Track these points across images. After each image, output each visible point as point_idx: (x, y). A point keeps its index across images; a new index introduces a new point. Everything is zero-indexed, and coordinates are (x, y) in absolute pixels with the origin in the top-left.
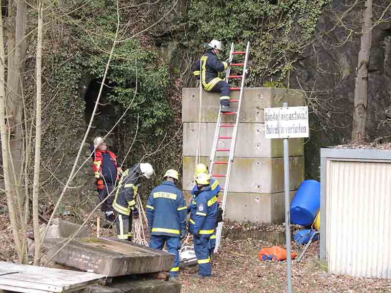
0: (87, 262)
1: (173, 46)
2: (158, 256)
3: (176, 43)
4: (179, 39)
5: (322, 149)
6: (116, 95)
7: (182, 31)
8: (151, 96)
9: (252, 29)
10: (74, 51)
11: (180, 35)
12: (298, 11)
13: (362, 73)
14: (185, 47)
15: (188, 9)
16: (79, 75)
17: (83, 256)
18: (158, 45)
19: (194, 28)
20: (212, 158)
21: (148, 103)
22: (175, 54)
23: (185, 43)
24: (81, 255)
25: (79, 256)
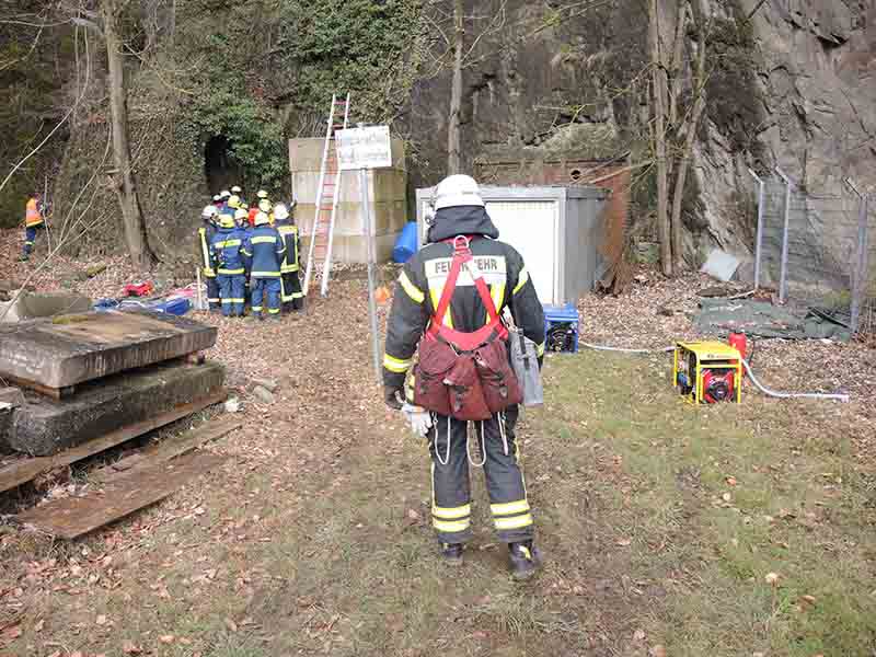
0: (23, 365)
1: (289, 107)
2: (181, 336)
3: (292, 104)
4: (294, 102)
5: (418, 190)
6: (234, 151)
7: (296, 94)
8: (268, 152)
9: (356, 89)
10: (192, 111)
11: (295, 97)
12: (396, 71)
13: (454, 120)
14: (301, 108)
15: (301, 73)
16: (197, 133)
17: (18, 356)
18: (277, 107)
19: (307, 90)
20: (317, 204)
21: (266, 158)
22: (292, 115)
23: (300, 104)
24: (14, 353)
25: (11, 355)
